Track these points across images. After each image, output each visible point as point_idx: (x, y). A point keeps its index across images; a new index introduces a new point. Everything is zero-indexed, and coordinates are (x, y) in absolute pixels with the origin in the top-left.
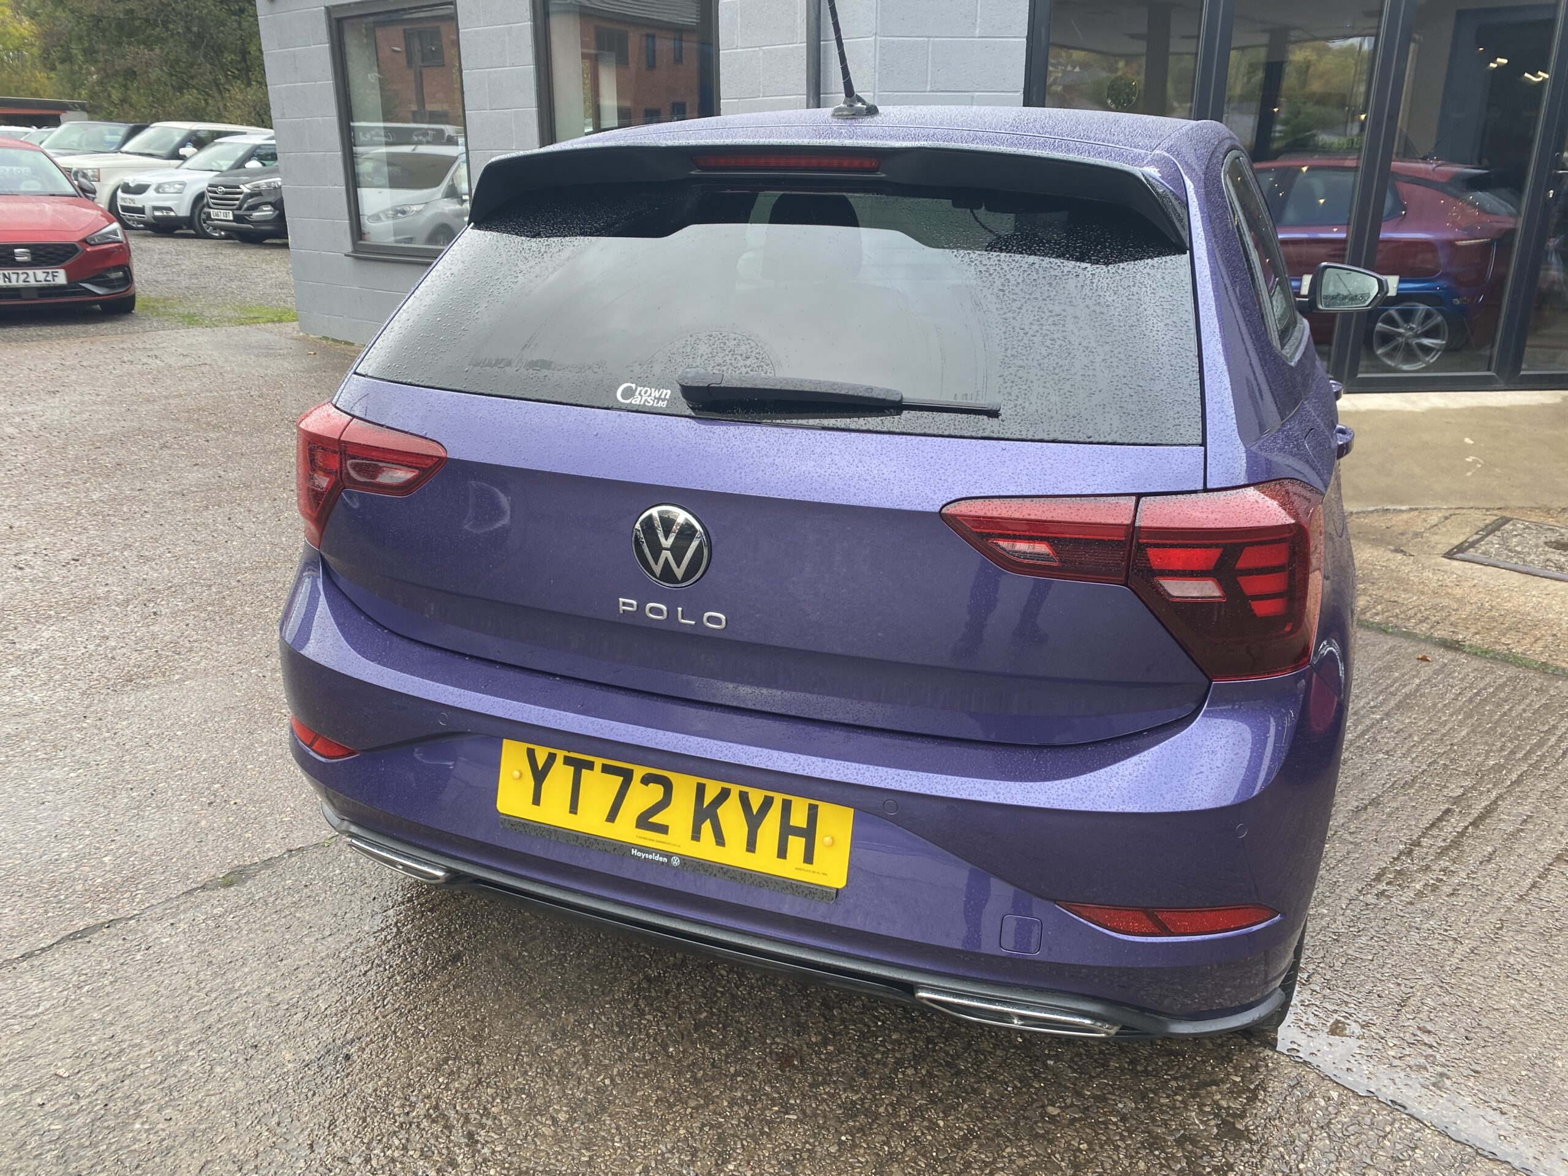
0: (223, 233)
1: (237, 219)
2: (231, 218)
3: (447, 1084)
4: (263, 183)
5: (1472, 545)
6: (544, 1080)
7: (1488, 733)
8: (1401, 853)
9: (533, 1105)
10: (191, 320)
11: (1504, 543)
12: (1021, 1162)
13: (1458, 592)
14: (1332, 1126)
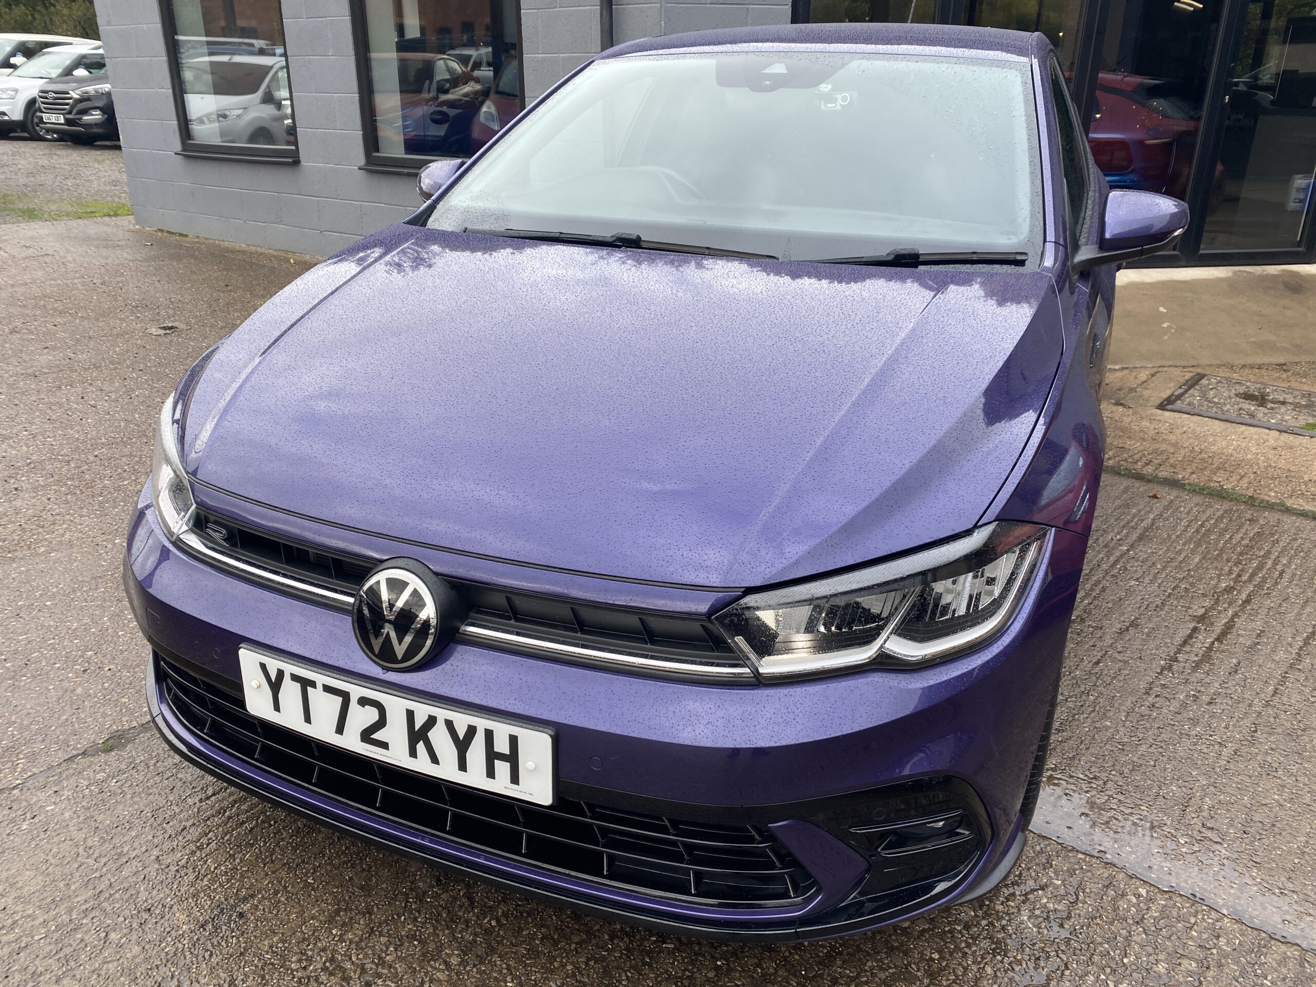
0: (55, 136)
1: (68, 122)
2: (62, 121)
3: (341, 935)
4: (91, 89)
5: (1179, 397)
6: (433, 925)
7: (1216, 559)
8: (1163, 669)
9: (425, 951)
10: (31, 215)
11: (1204, 395)
12: (882, 975)
13: (1172, 438)
14: (1145, 921)
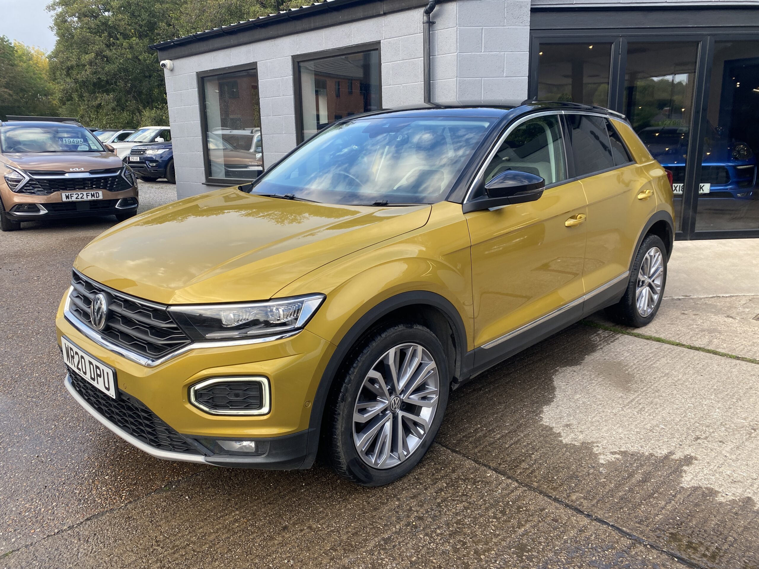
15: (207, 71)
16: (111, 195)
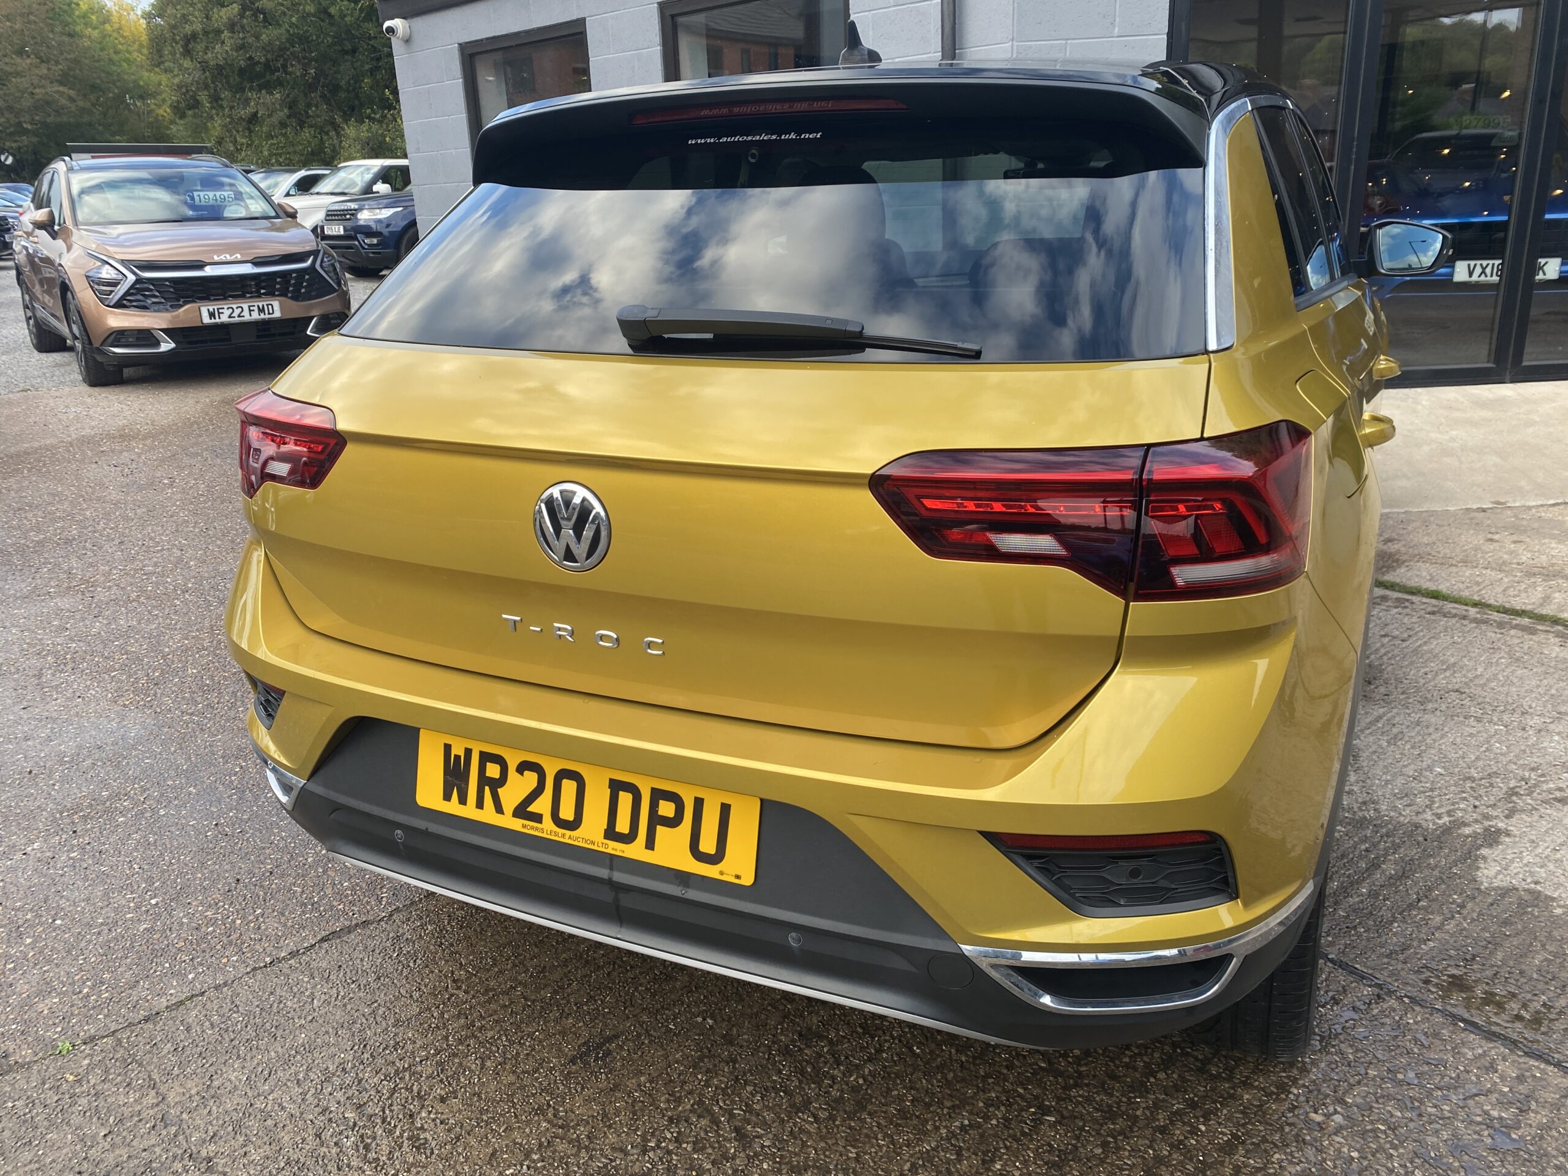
3: (706, 1081)
9: (792, 1102)
15: (482, 40)
16: (297, 309)
